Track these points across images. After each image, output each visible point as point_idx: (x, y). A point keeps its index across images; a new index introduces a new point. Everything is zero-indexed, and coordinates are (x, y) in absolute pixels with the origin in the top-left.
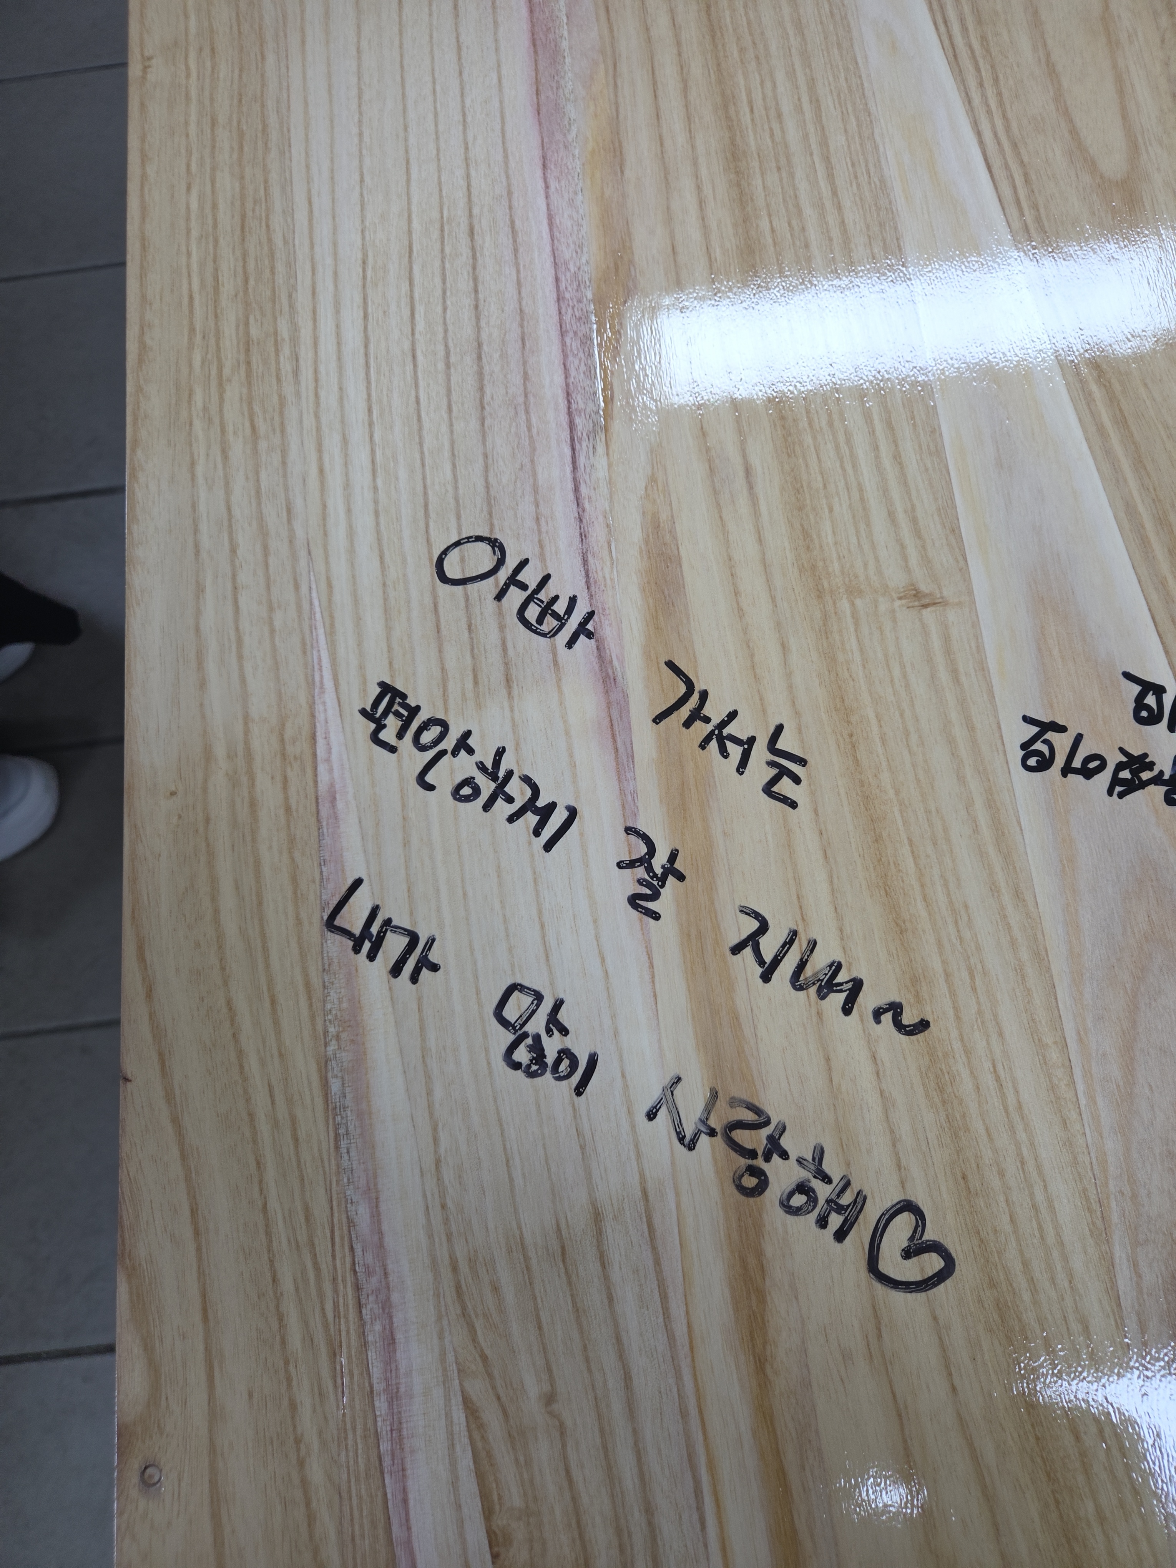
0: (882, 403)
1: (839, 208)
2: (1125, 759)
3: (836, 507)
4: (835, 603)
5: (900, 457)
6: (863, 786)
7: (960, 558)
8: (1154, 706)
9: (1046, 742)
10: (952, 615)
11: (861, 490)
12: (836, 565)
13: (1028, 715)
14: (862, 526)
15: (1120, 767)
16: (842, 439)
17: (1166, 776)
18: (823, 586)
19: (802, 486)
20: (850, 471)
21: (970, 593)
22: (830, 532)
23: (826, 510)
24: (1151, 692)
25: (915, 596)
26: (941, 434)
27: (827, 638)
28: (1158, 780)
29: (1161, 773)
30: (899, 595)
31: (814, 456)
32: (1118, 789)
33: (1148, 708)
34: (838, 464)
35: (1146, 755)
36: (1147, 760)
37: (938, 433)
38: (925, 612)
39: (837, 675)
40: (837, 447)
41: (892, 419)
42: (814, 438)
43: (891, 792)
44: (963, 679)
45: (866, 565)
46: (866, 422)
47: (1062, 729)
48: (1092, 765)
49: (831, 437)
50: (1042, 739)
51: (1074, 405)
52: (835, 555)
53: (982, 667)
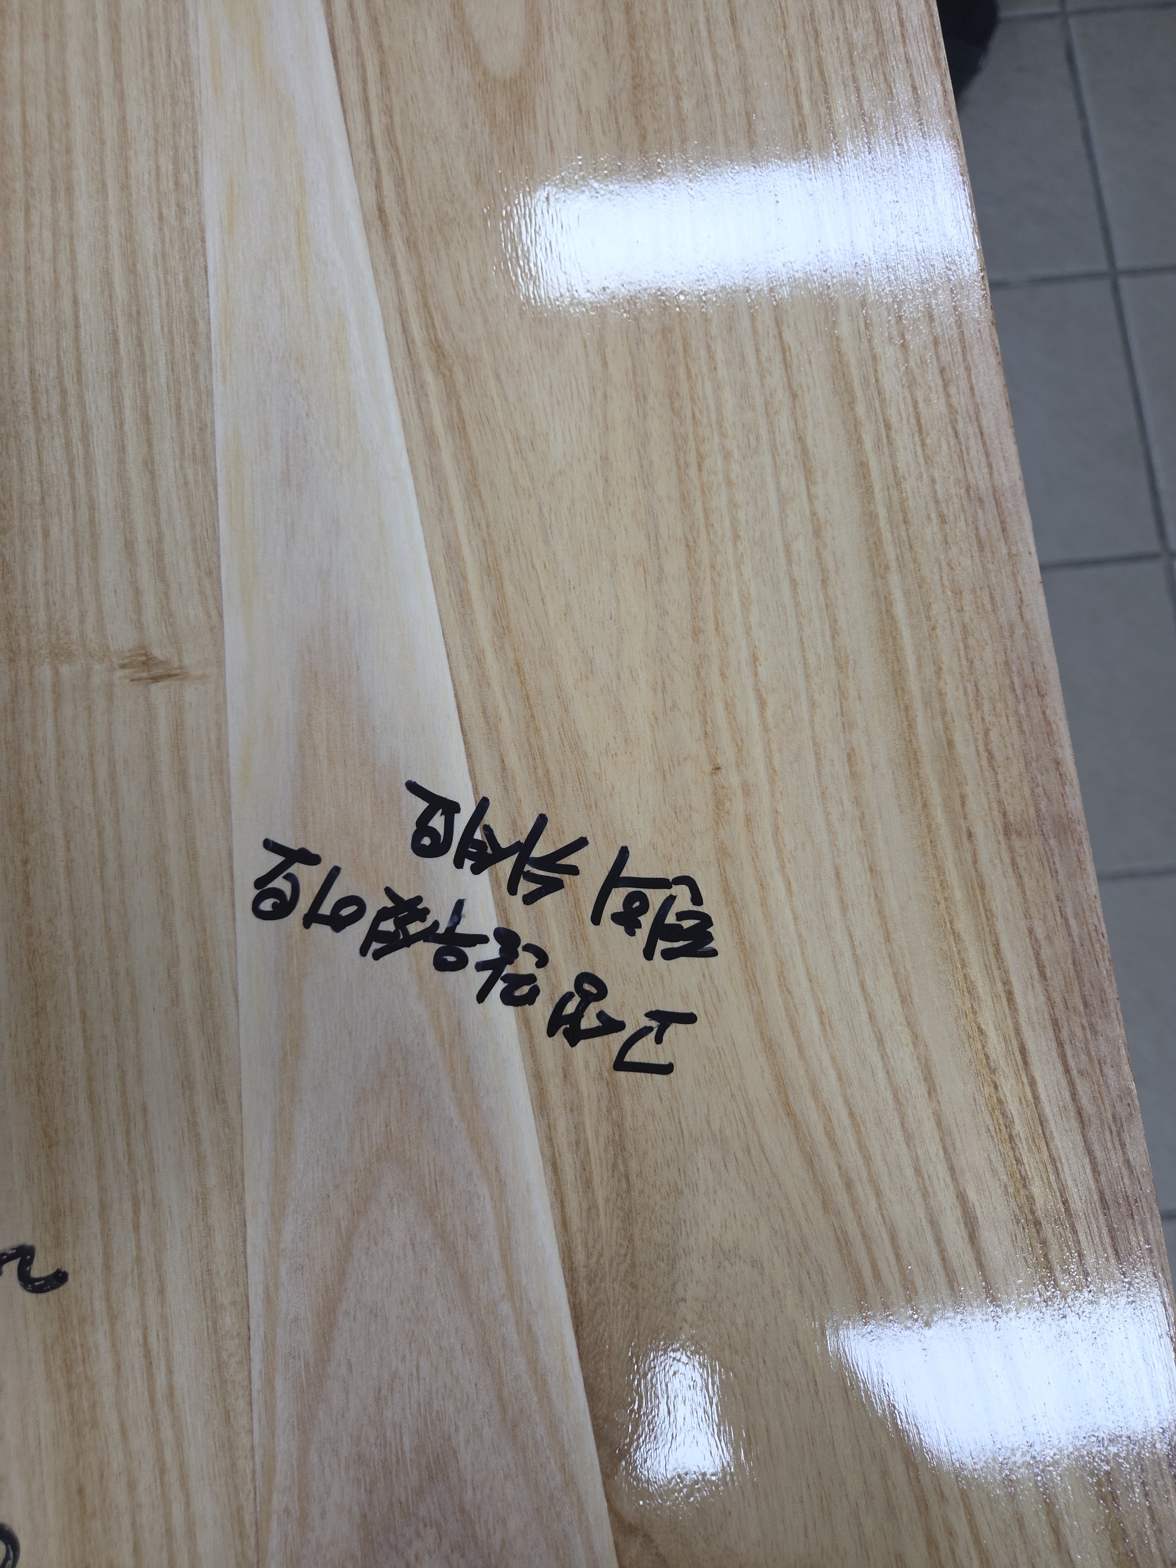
0: (139, 384)
1: (121, 98)
2: (390, 904)
3: (55, 531)
4: (31, 670)
5: (153, 463)
6: (31, 935)
7: (213, 612)
8: (441, 831)
9: (291, 878)
10: (191, 693)
11: (92, 506)
12: (42, 616)
13: (271, 838)
14: (86, 560)
15: (383, 915)
16: (76, 432)
17: (441, 930)
18: (19, 645)
19: (11, 499)
20: (81, 480)
21: (220, 662)
22: (40, 568)
23: (40, 535)
24: (440, 811)
25: (144, 663)
26: (213, 433)
27: (14, 720)
28: (429, 935)
29: (436, 924)
30: (122, 662)
31: (34, 456)
32: (375, 946)
33: (433, 833)
34: (66, 470)
35: (419, 899)
36: (420, 907)
37: (209, 430)
38: (154, 688)
39: (20, 774)
40: (68, 445)
41: (150, 408)
42: (38, 429)
43: (69, 944)
44: (193, 785)
45: (82, 616)
46: (114, 411)
47: (312, 859)
48: (346, 912)
49: (61, 430)
50: (285, 873)
51: (399, 400)
52: (42, 600)
53: (220, 769)
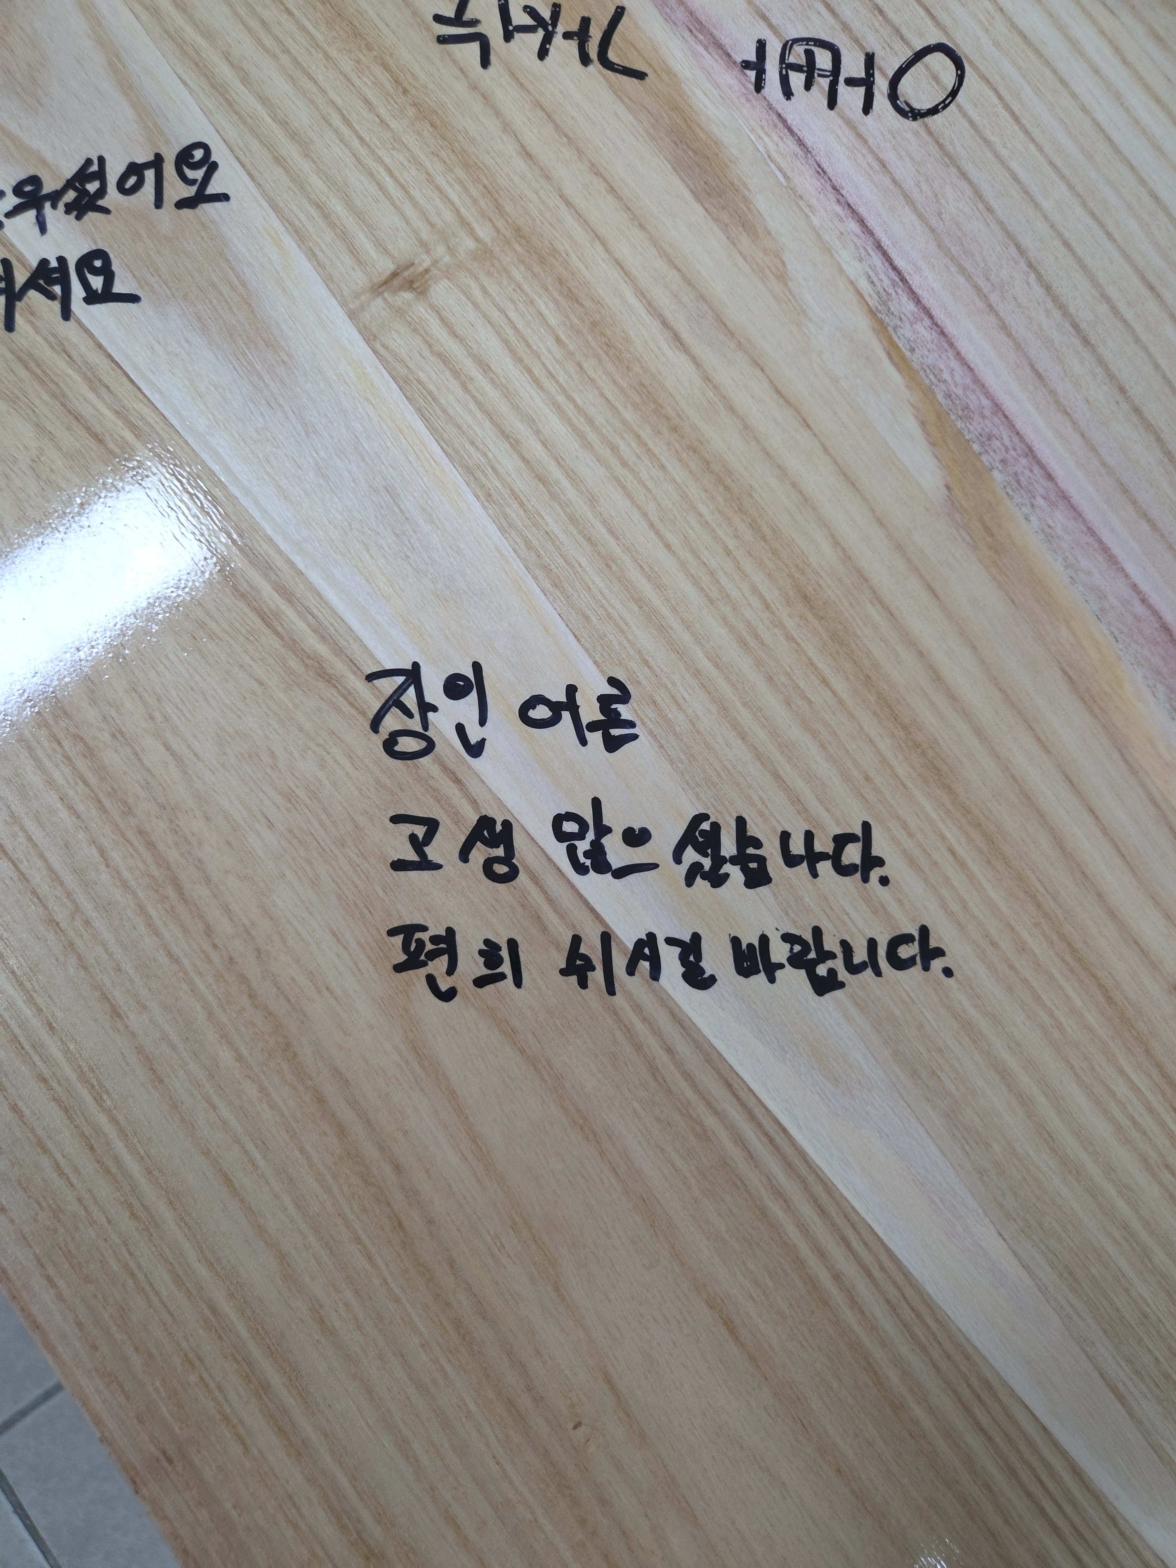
0: (567, 505)
2: (100, 203)
3: (551, 342)
4: (498, 230)
5: (512, 445)
6: (366, 45)
7: (382, 351)
8: (90, 277)
9: (192, 182)
10: (360, 280)
11: (536, 381)
12: (518, 276)
13: (225, 203)
14: (513, 338)
15: (102, 192)
16: (592, 436)
17: (48, 205)
18: (520, 244)
19: (606, 353)
20: (561, 399)
21: (352, 315)
22: (546, 312)
23: (563, 337)
24: (100, 291)
25: (412, 282)
26: (478, 498)
27: (485, 187)
28: (55, 197)
29: (54, 206)
30: (431, 274)
31: (611, 397)
32: (95, 168)
33: (96, 272)
34: (579, 402)
35: (78, 218)
36: (75, 213)
37: (483, 499)
38: (392, 267)
39: (453, 151)
40: (590, 421)
41: (544, 490)
42: (624, 422)
43: (334, 53)
44: (312, 210)
45: (485, 292)
46: (573, 471)
47: (181, 204)
48: (132, 180)
49: (604, 431)
50: (198, 184)
51: (336, 613)
52: (526, 287)
53: (300, 236)
